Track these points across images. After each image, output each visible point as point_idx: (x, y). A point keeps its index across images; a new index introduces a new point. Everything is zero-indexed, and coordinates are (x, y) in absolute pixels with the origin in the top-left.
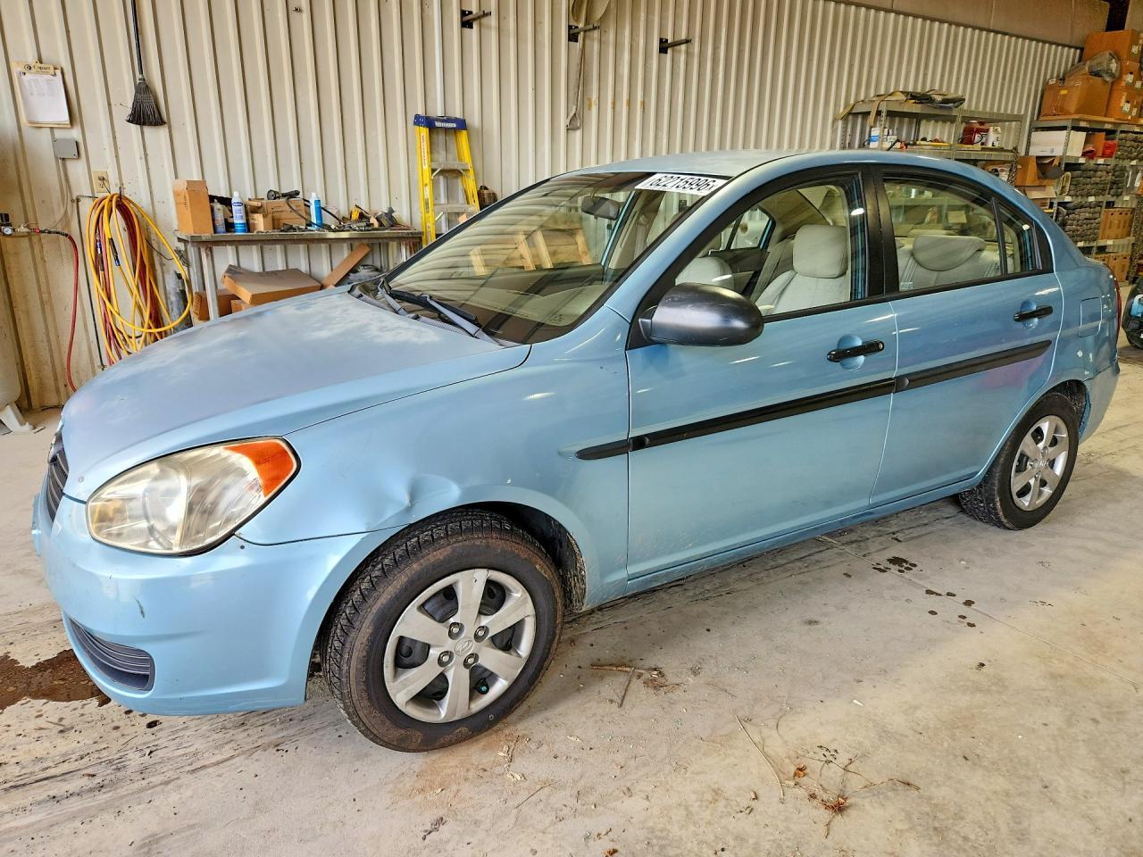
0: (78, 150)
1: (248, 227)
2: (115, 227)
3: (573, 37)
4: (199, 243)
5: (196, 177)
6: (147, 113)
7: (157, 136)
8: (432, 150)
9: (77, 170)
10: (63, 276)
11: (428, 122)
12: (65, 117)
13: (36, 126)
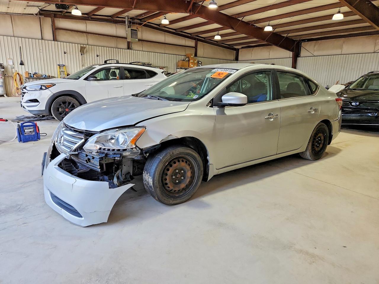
0: (14, 68)
1: (33, 76)
2: (17, 76)
3: (82, 55)
4: (27, 78)
5: (28, 71)
6: (22, 64)
7: (23, 66)
8: (60, 68)
9: (13, 70)
10: (11, 81)
11: (59, 65)
12: (12, 64)
13: (9, 65)
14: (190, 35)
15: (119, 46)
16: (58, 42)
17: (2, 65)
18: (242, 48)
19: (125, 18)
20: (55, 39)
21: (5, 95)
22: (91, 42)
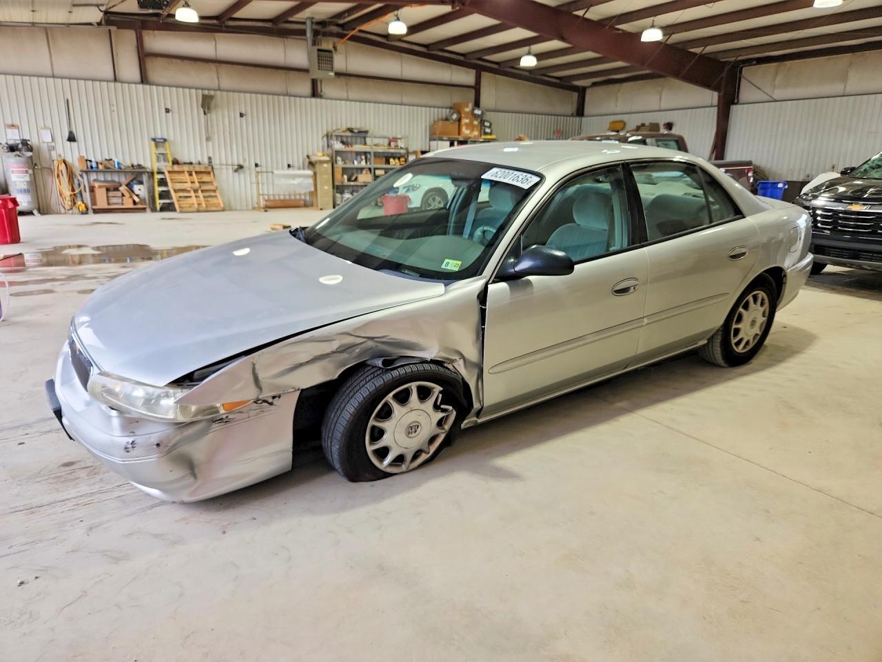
0: (54, 148)
1: (97, 167)
2: (63, 167)
3: (205, 114)
4: (84, 171)
5: (84, 154)
6: (72, 138)
7: (74, 144)
8: (157, 146)
9: (53, 153)
10: (49, 179)
11: (154, 140)
12: (51, 140)
13: (44, 143)
14: (462, 58)
15: (292, 90)
16: (151, 87)
17: (28, 142)
18: (594, 84)
19: (304, 23)
20: (144, 80)
21: (35, 212)
22: (226, 82)
